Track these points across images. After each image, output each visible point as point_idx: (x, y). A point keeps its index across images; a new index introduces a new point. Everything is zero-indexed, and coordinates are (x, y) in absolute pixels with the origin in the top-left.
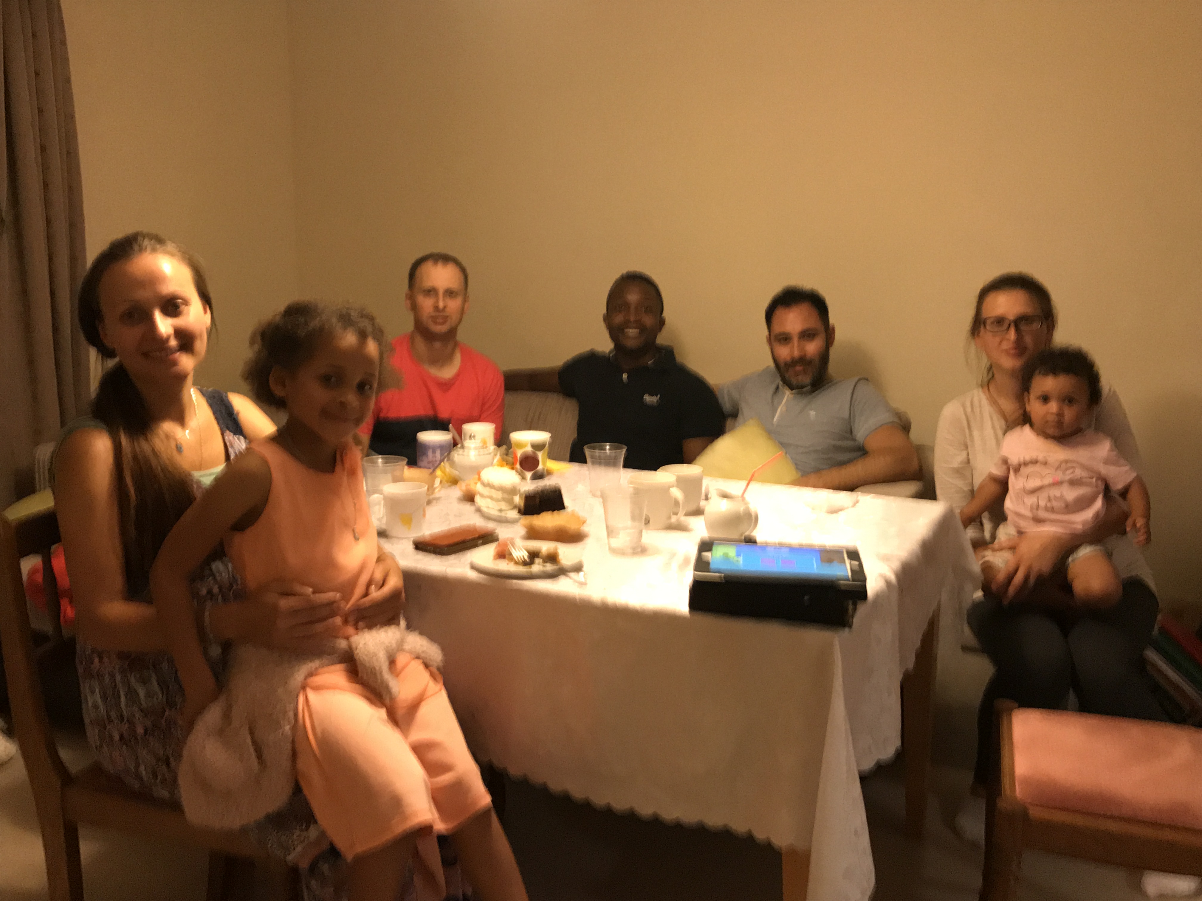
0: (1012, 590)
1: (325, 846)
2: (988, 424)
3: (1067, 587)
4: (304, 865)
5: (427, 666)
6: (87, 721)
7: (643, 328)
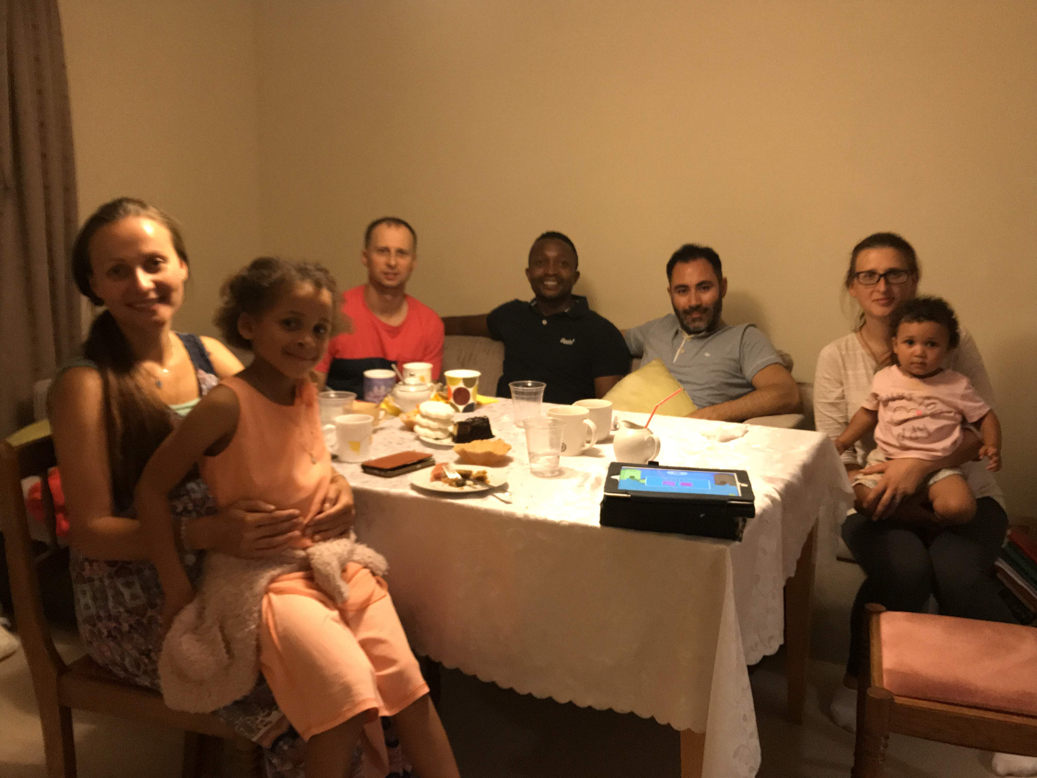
0: (880, 508)
1: (284, 729)
2: (861, 365)
3: (928, 505)
4: (266, 744)
5: (374, 574)
6: (80, 619)
7: (560, 280)
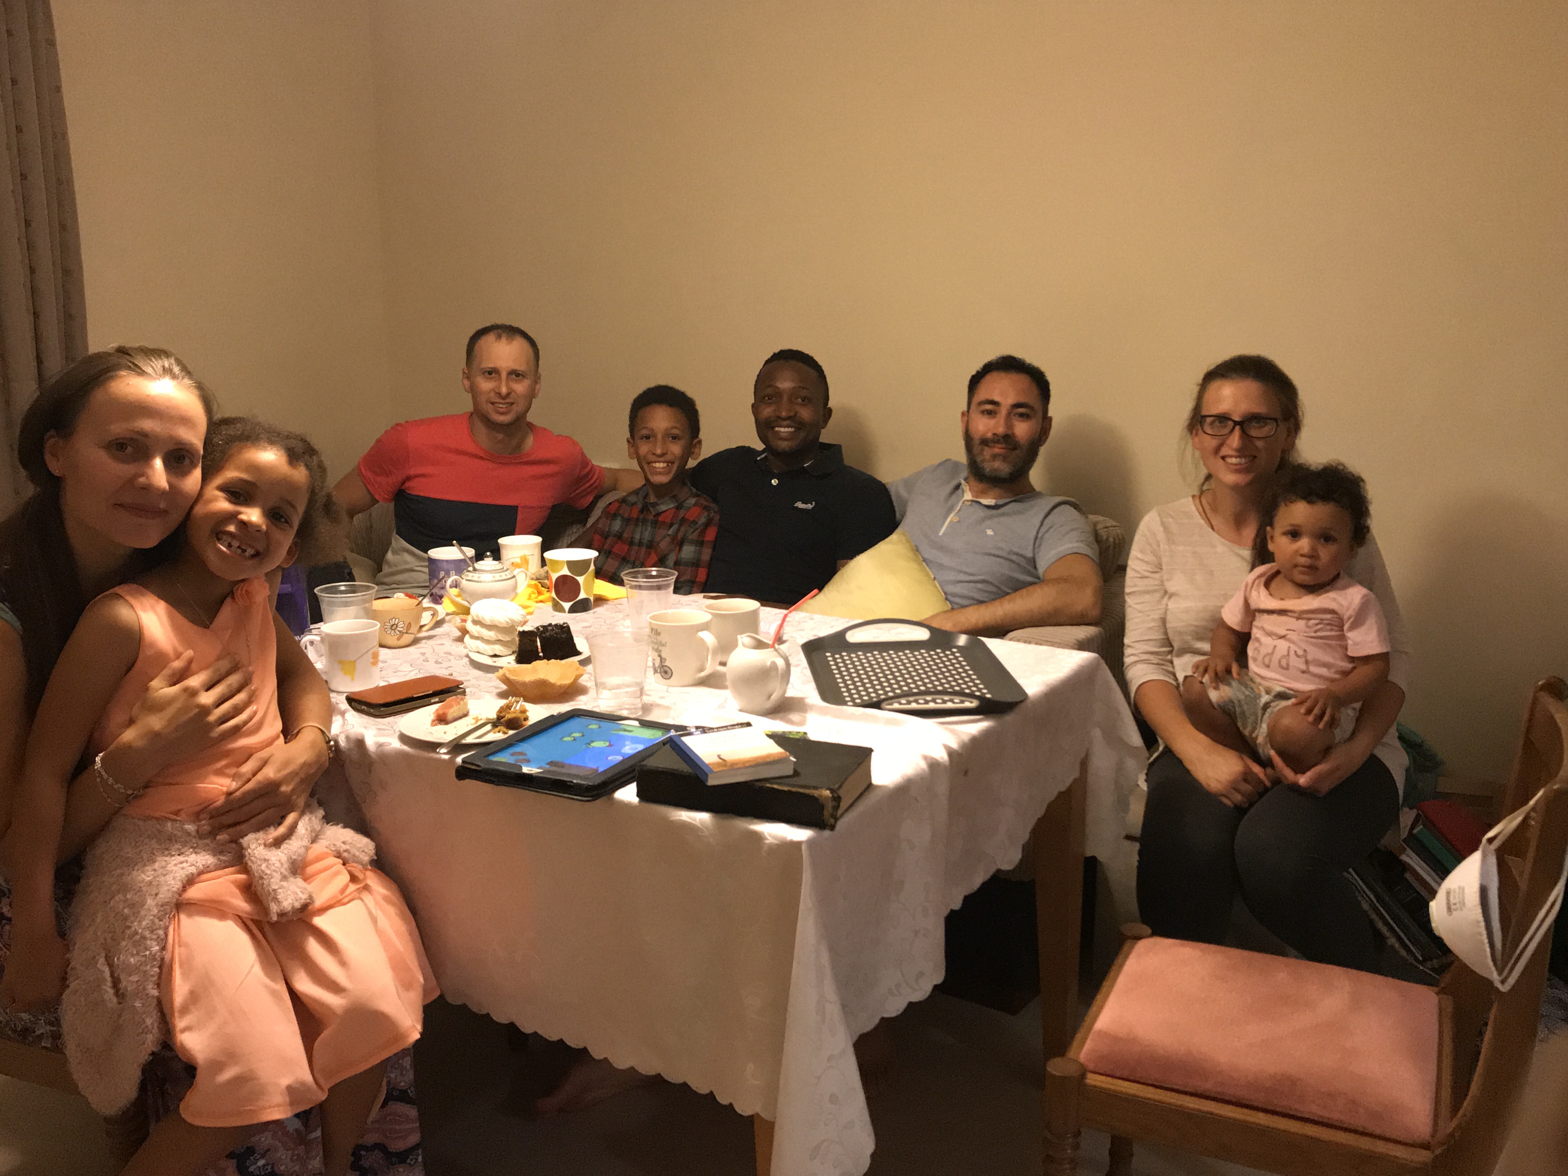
7: (800, 425)
